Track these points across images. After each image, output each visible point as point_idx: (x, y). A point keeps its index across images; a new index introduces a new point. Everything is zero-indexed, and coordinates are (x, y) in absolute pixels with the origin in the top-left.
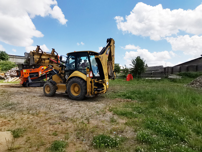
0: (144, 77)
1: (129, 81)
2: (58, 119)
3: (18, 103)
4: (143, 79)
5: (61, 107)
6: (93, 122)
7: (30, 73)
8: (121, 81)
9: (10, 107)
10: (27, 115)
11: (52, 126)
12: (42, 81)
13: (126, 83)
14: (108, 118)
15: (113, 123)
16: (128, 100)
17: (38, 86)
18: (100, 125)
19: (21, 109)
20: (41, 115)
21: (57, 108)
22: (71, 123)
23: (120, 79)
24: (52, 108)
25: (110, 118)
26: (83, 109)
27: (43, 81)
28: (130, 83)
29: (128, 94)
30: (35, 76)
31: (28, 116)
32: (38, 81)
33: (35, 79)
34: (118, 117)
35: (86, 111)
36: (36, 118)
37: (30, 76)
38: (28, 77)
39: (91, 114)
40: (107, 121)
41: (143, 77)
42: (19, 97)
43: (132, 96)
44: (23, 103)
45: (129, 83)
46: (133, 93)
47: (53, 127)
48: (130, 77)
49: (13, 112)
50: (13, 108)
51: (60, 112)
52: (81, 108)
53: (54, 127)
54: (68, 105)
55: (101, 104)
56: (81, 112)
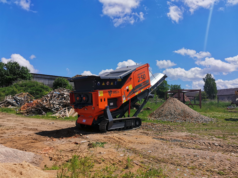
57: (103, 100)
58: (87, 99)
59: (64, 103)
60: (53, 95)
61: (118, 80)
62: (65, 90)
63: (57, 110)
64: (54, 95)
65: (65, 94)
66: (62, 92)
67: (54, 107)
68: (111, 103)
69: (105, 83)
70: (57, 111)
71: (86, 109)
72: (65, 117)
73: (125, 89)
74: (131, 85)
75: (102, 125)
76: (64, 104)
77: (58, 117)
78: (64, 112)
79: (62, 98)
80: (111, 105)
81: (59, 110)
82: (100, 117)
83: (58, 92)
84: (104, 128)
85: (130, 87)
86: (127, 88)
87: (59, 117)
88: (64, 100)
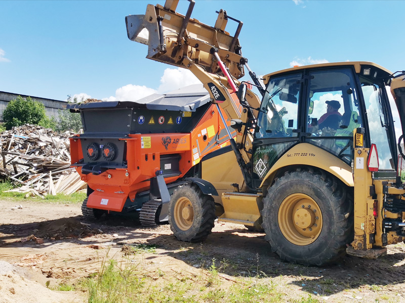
38: (158, 174)
57: (150, 157)
58: (113, 152)
59: (43, 161)
60: (9, 142)
61: (184, 115)
62: (41, 131)
63: (25, 177)
64: (12, 141)
65: (41, 141)
66: (34, 136)
67: (16, 172)
68: (165, 165)
69: (156, 121)
70: (23, 180)
71: (109, 176)
72: (45, 194)
73: (199, 135)
74: (213, 126)
75: (146, 212)
76: (44, 164)
77: (27, 195)
78: (42, 183)
79: (34, 149)
80: (166, 169)
81: (30, 177)
82: (141, 194)
83: (22, 135)
84: (151, 218)
85: (210, 131)
86: (204, 132)
87: (32, 195)
88: (40, 153)
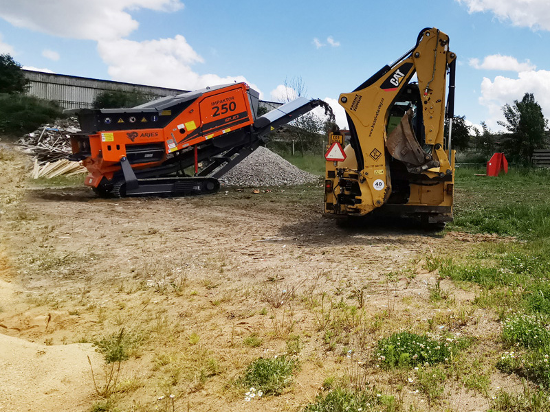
0: (543, 162)
1: (495, 175)
2: (257, 301)
3: (93, 255)
4: (539, 170)
5: (262, 264)
6: (375, 302)
7: (128, 147)
8: (470, 176)
9: (65, 270)
10: (140, 292)
11: (239, 322)
12: (178, 175)
13: (486, 183)
14: (423, 291)
15: (438, 304)
16: (489, 236)
17: (163, 196)
18: (396, 309)
19: (111, 274)
20: (193, 291)
21: (248, 268)
22: (302, 310)
23: (466, 171)
24: (229, 267)
25: (429, 289)
26: (341, 266)
27: (184, 175)
28: (497, 183)
29: (491, 218)
30: (148, 156)
31: (144, 295)
32: (161, 176)
33: (151, 167)
34: (452, 286)
35: (352, 273)
36: (176, 300)
37: (131, 158)
38: (122, 160)
39: (367, 281)
40: (420, 298)
41: (541, 162)
42: (92, 236)
43: (502, 222)
44: (114, 256)
45: (493, 184)
46: (506, 213)
47: (242, 323)
48: (497, 164)
49: (81, 285)
50: (76, 274)
51: (261, 278)
52: (334, 264)
53: (244, 323)
54: (287, 256)
55: (402, 249)
56: (334, 277)
57: (114, 148)
60: (41, 134)
61: (161, 114)
73: (174, 129)
74: (193, 122)
85: (190, 126)
86: (180, 127)
